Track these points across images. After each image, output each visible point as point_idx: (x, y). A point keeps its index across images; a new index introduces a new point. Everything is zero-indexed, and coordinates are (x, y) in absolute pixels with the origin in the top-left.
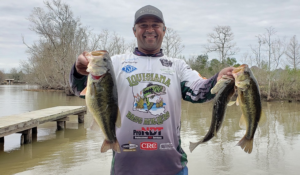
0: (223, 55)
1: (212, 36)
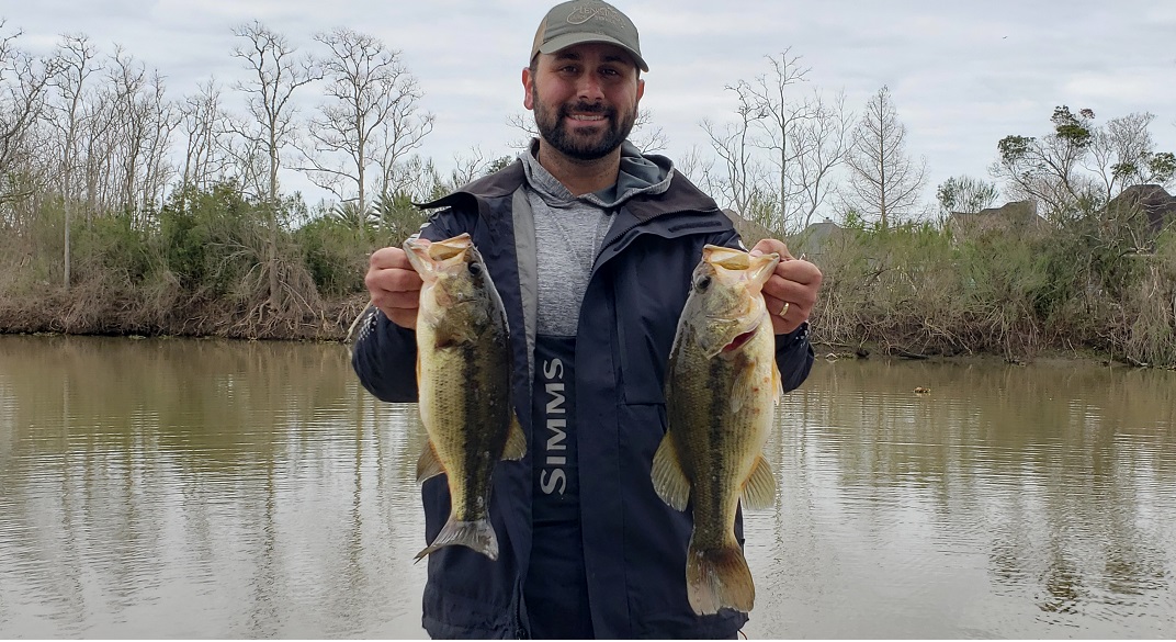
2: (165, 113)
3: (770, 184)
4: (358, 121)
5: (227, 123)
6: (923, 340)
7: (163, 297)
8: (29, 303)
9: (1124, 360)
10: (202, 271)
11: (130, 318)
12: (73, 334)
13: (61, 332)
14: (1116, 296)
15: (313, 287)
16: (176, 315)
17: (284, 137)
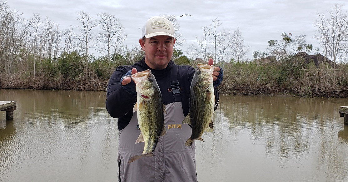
2: (59, 34)
3: (212, 52)
4: (108, 35)
5: (75, 36)
6: (250, 90)
7: (59, 80)
8: (25, 81)
9: (299, 95)
10: (69, 74)
11: (51, 85)
12: (37, 89)
13: (34, 89)
14: (297, 80)
15: (97, 77)
16: (63, 84)
17: (90, 40)
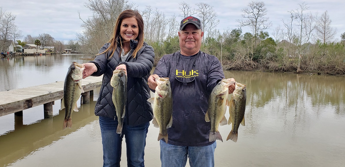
0: (256, 29)
1: (246, 11)
3: (298, 34)
4: (204, 22)
6: (335, 70)
